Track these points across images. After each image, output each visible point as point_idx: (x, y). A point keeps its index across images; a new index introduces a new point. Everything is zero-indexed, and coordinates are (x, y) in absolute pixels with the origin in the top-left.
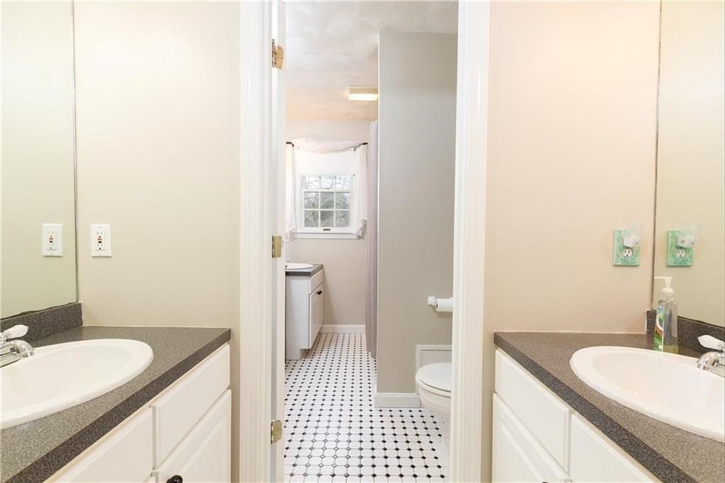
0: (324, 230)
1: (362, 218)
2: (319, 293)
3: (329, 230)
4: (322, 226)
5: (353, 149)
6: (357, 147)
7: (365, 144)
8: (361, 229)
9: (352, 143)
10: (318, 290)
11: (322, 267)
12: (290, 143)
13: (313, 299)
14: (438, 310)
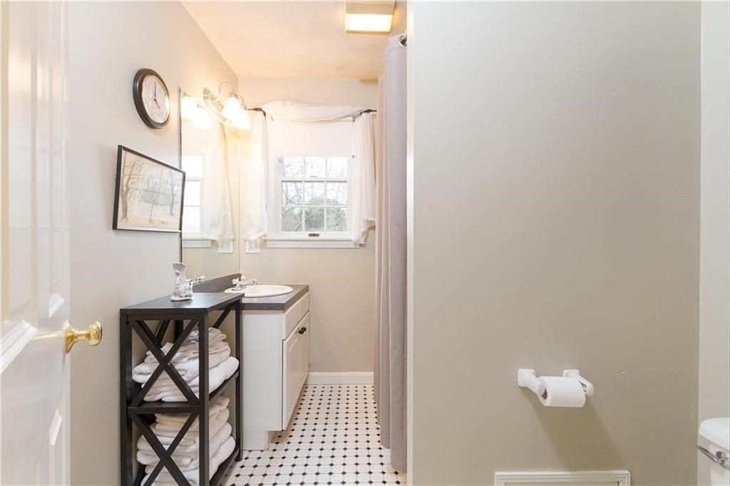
0: (311, 235)
1: (365, 217)
2: (302, 331)
3: (317, 235)
4: (307, 229)
5: (351, 118)
6: (358, 116)
7: (369, 111)
8: (363, 233)
9: (350, 109)
10: (299, 326)
11: (306, 289)
12: (260, 110)
13: (288, 347)
14: (547, 403)
